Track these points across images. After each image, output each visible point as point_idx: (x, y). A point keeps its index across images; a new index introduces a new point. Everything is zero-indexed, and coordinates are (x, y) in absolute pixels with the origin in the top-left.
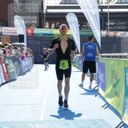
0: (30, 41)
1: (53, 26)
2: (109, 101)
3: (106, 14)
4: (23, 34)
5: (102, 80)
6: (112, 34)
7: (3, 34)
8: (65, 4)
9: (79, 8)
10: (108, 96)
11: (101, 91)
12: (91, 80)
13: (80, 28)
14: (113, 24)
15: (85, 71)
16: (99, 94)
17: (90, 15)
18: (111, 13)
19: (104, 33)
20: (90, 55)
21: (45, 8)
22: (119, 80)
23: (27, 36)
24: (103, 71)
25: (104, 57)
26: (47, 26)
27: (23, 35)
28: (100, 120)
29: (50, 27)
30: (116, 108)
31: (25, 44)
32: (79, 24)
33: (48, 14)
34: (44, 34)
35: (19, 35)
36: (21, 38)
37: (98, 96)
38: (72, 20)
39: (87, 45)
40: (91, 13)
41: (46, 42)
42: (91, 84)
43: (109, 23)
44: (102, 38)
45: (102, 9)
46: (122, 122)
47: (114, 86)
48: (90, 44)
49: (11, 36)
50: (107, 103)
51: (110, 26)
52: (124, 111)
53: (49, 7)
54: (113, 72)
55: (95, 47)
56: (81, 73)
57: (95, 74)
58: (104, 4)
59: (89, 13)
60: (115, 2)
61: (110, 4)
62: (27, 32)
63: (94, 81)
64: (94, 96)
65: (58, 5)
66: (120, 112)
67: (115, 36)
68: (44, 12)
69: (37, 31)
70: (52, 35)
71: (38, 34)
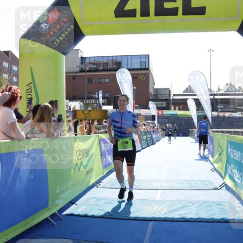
0: (160, 120)
1: (177, 108)
2: (216, 166)
3: (217, 99)
4: (154, 114)
5: (211, 150)
6: (221, 114)
7: (141, 114)
8: (186, 92)
9: (195, 95)
10: (215, 162)
11: (210, 158)
12: (204, 149)
13: (197, 110)
14: (222, 107)
15: (200, 143)
16: (209, 160)
17: (203, 101)
18: (221, 99)
19: (215, 114)
20: (203, 130)
21: (172, 95)
22: (223, 150)
23: (158, 116)
24: (212, 142)
25: (214, 131)
26: (172, 109)
27: (155, 116)
28: (208, 181)
29: (175, 109)
30: (220, 172)
31: (156, 122)
32: (196, 107)
33: (174, 100)
34: (171, 114)
35: (152, 115)
36: (153, 118)
37: (209, 161)
38: (191, 104)
39: (201, 123)
40: (204, 99)
41: (172, 120)
42: (204, 152)
43: (219, 106)
44: (213, 118)
45: (214, 96)
46: (224, 183)
47: (220, 155)
48: (204, 122)
49: (145, 116)
50: (214, 168)
51: (220, 108)
52: (225, 174)
53: (174, 95)
54: (219, 143)
55: (207, 124)
56: (198, 144)
57: (207, 145)
58: (215, 93)
59: (202, 99)
60: (224, 90)
61: (220, 92)
62: (158, 114)
63: (206, 150)
64: (205, 161)
65: (181, 93)
66: (223, 175)
67: (224, 116)
68: (171, 98)
69: (166, 112)
70: (177, 115)
71: (166, 115)
